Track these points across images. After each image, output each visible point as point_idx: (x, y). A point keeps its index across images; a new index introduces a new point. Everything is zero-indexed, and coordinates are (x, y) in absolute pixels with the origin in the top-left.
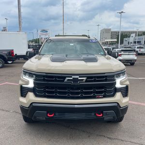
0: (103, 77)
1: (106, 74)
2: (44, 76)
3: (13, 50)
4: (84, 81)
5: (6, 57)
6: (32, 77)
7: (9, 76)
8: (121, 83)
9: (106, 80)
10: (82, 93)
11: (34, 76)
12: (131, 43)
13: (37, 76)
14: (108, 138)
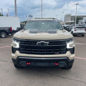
0: (59, 42)
2: (25, 41)
4: (48, 44)
6: (18, 42)
7: (9, 42)
9: (61, 44)
10: (46, 51)
11: (19, 41)
12: (83, 23)
13: (21, 41)
14: (62, 77)
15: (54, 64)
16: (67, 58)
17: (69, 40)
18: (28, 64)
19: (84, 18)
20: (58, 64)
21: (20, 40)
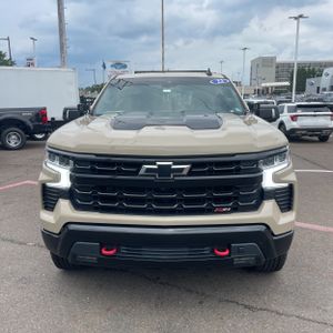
0: (231, 163)
1: (237, 158)
3: (45, 109)
4: (185, 172)
5: (31, 125)
6: (68, 164)
8: (276, 178)
9: (238, 171)
10: (180, 201)
11: (71, 162)
12: (324, 90)
15: (213, 252)
16: (263, 228)
17: (271, 156)
18: (104, 252)
19: (325, 71)
20: (227, 253)
21: (73, 158)
